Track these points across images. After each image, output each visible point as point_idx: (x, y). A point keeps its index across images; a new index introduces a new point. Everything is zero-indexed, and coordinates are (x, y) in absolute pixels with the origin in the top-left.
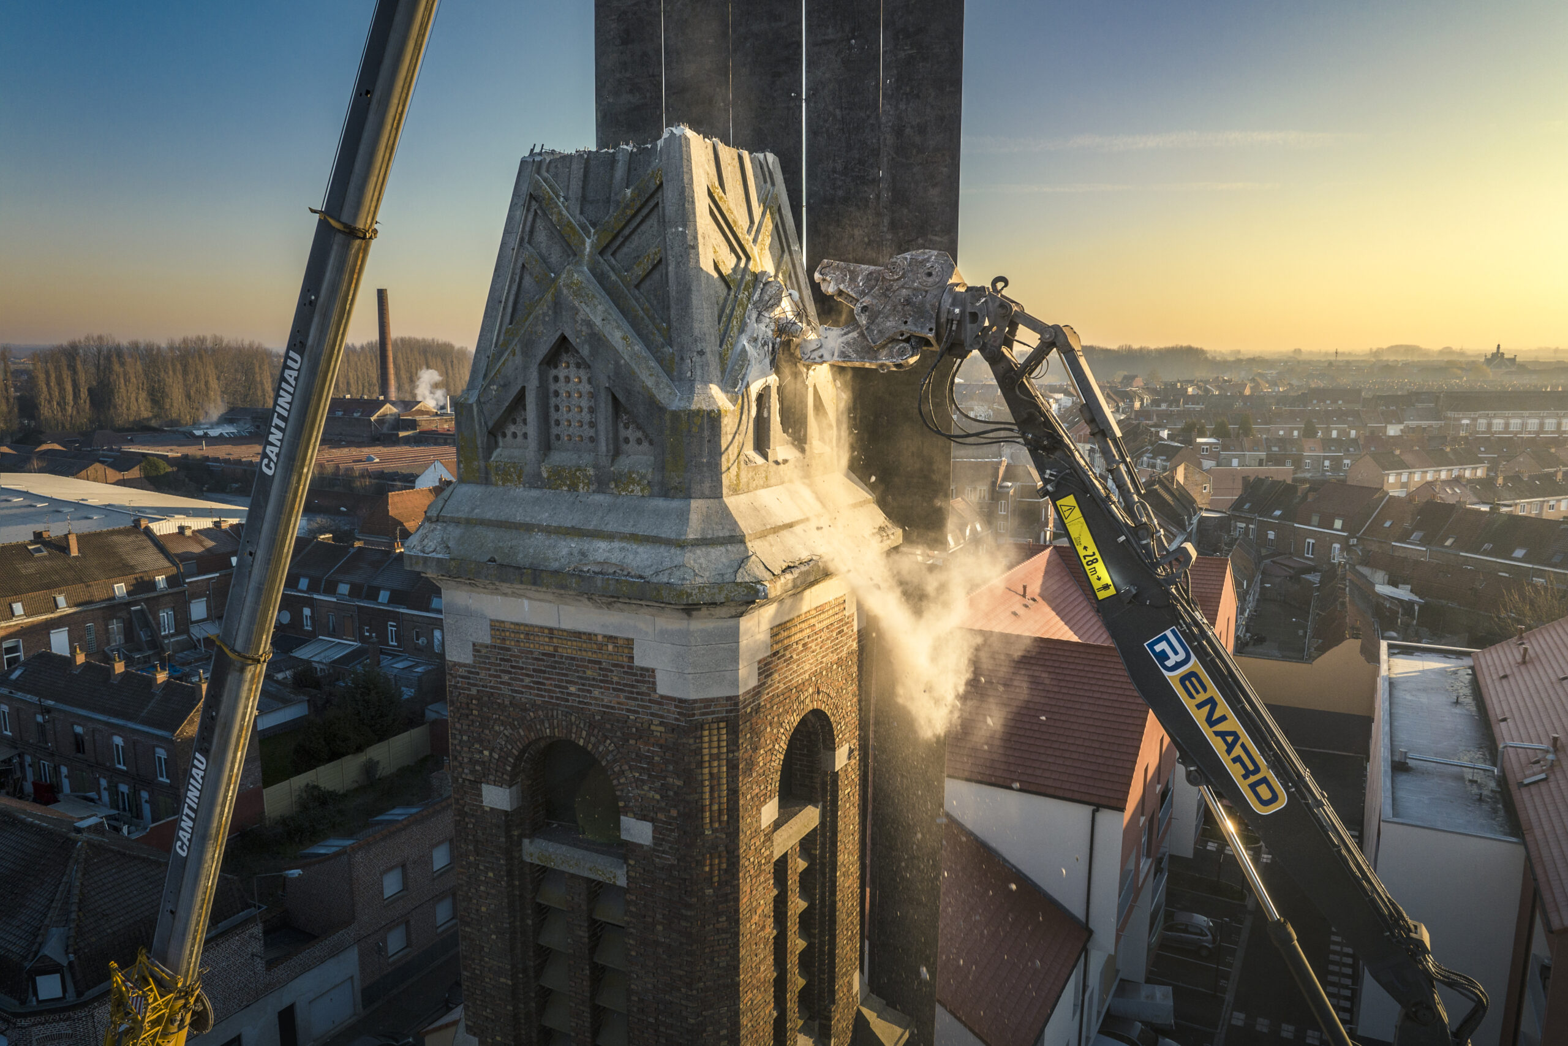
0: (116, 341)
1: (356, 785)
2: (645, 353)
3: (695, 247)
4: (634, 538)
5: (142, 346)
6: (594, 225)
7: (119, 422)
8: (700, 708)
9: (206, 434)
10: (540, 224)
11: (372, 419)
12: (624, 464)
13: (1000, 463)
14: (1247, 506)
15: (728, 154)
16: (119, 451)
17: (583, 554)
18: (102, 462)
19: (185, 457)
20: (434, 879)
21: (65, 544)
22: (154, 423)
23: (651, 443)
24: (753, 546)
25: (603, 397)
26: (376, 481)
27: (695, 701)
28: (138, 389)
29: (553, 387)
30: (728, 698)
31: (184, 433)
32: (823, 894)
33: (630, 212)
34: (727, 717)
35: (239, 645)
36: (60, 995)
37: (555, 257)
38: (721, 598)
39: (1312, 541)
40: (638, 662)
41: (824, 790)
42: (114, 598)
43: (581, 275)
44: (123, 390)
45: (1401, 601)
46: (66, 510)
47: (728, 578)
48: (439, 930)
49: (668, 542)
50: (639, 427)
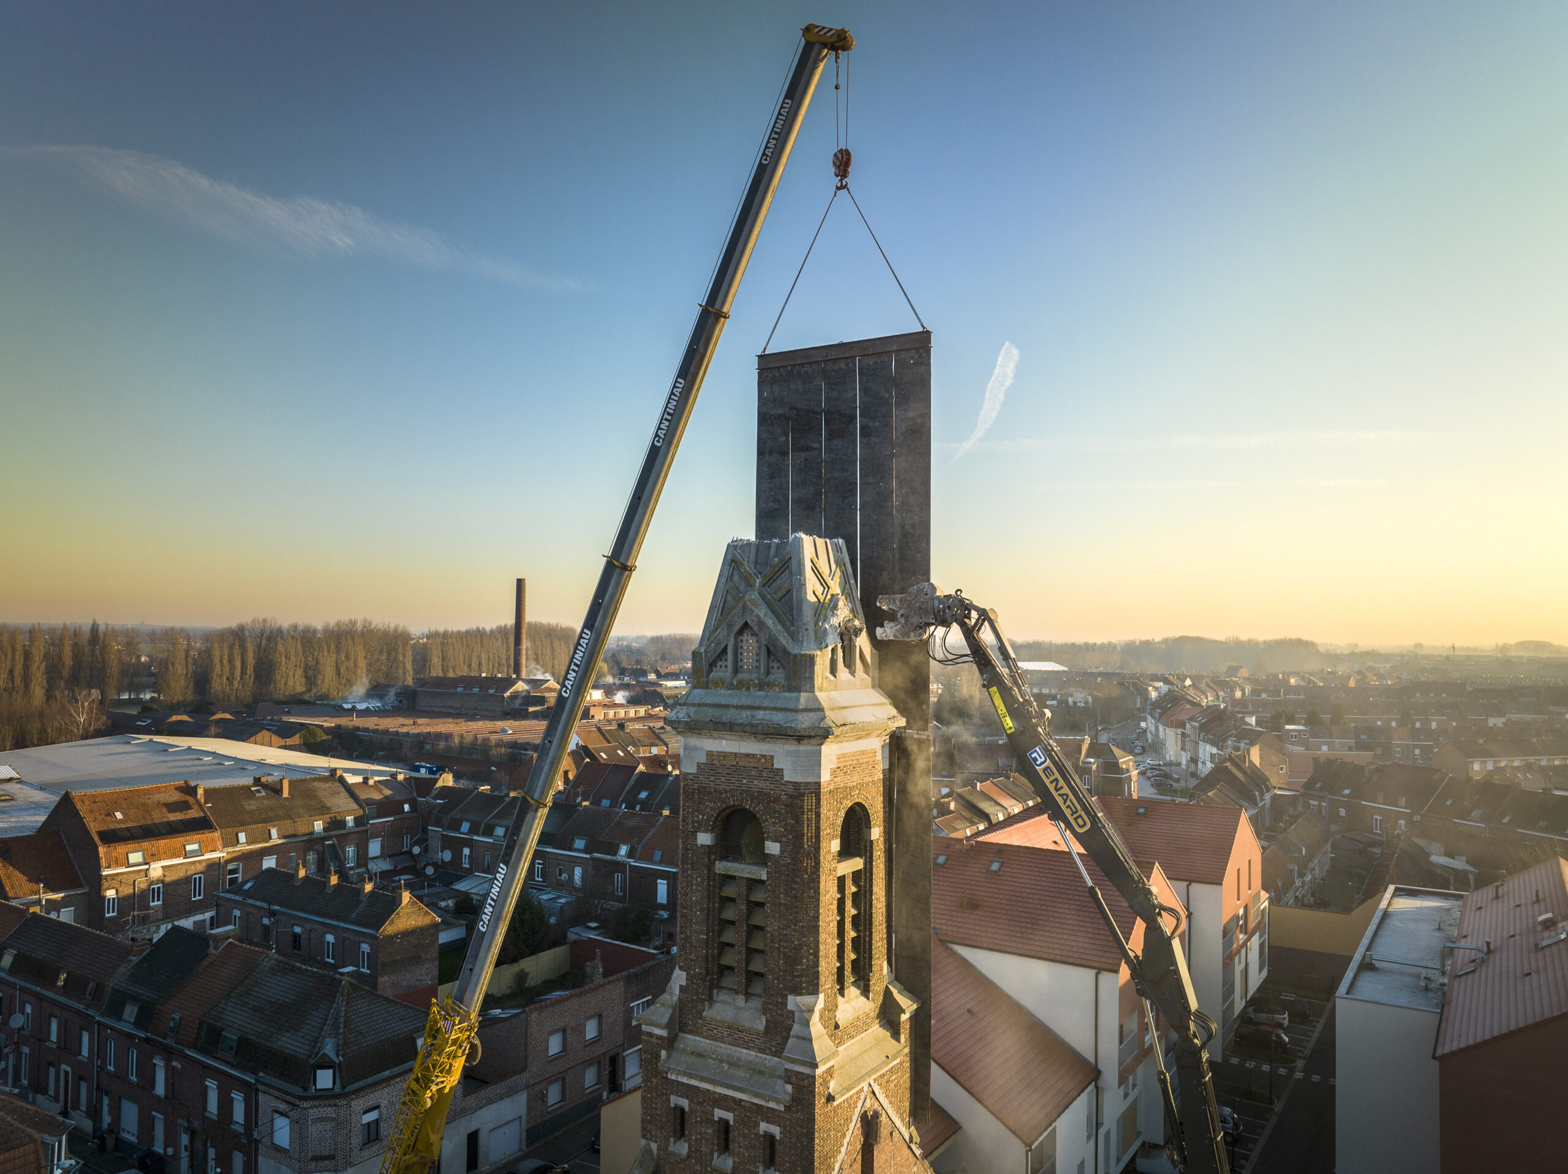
0: (278, 624)
1: (508, 991)
2: (782, 629)
3: (805, 585)
4: (776, 709)
5: (300, 628)
6: (760, 574)
7: (279, 695)
8: (803, 787)
9: (354, 707)
10: (735, 572)
11: (505, 695)
12: (771, 678)
14: (1318, 785)
15: (820, 542)
16: (280, 721)
17: (753, 716)
18: (269, 730)
19: (339, 727)
20: (586, 1046)
21: (278, 787)
22: (306, 697)
23: (784, 668)
24: (827, 713)
25: (763, 649)
26: (511, 750)
27: (801, 783)
28: (296, 666)
29: (740, 644)
30: (815, 783)
31: (334, 706)
32: (865, 907)
33: (776, 569)
34: (815, 792)
35: (536, 796)
36: (331, 1087)
37: (742, 587)
38: (813, 734)
39: (1379, 818)
40: (776, 766)
41: (866, 850)
42: (312, 833)
43: (755, 596)
44: (283, 668)
45: (1455, 870)
46: (250, 767)
47: (816, 725)
48: (587, 1091)
49: (791, 710)
50: (779, 662)
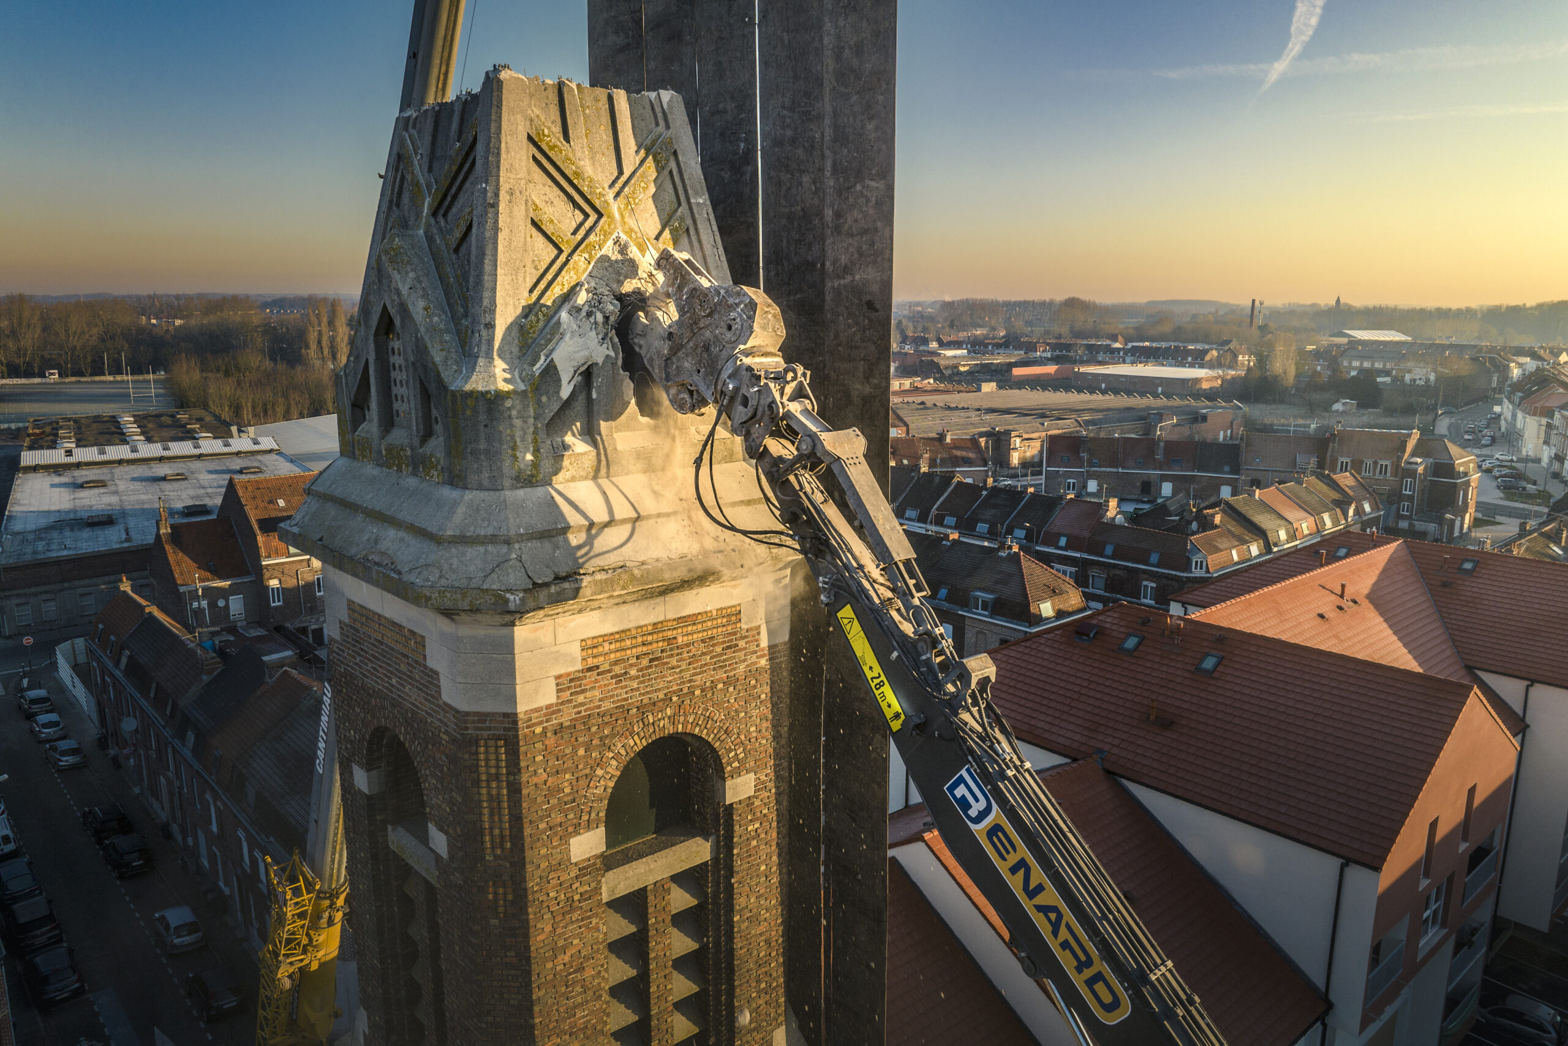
2: (443, 325)
8: (473, 722)
12: (430, 446)
13: (1409, 436)
24: (522, 547)
25: (411, 373)
27: (467, 714)
30: (505, 715)
33: (455, 169)
34: (505, 735)
37: (412, 220)
40: (429, 662)
41: (709, 825)
43: (407, 239)
47: (477, 583)
